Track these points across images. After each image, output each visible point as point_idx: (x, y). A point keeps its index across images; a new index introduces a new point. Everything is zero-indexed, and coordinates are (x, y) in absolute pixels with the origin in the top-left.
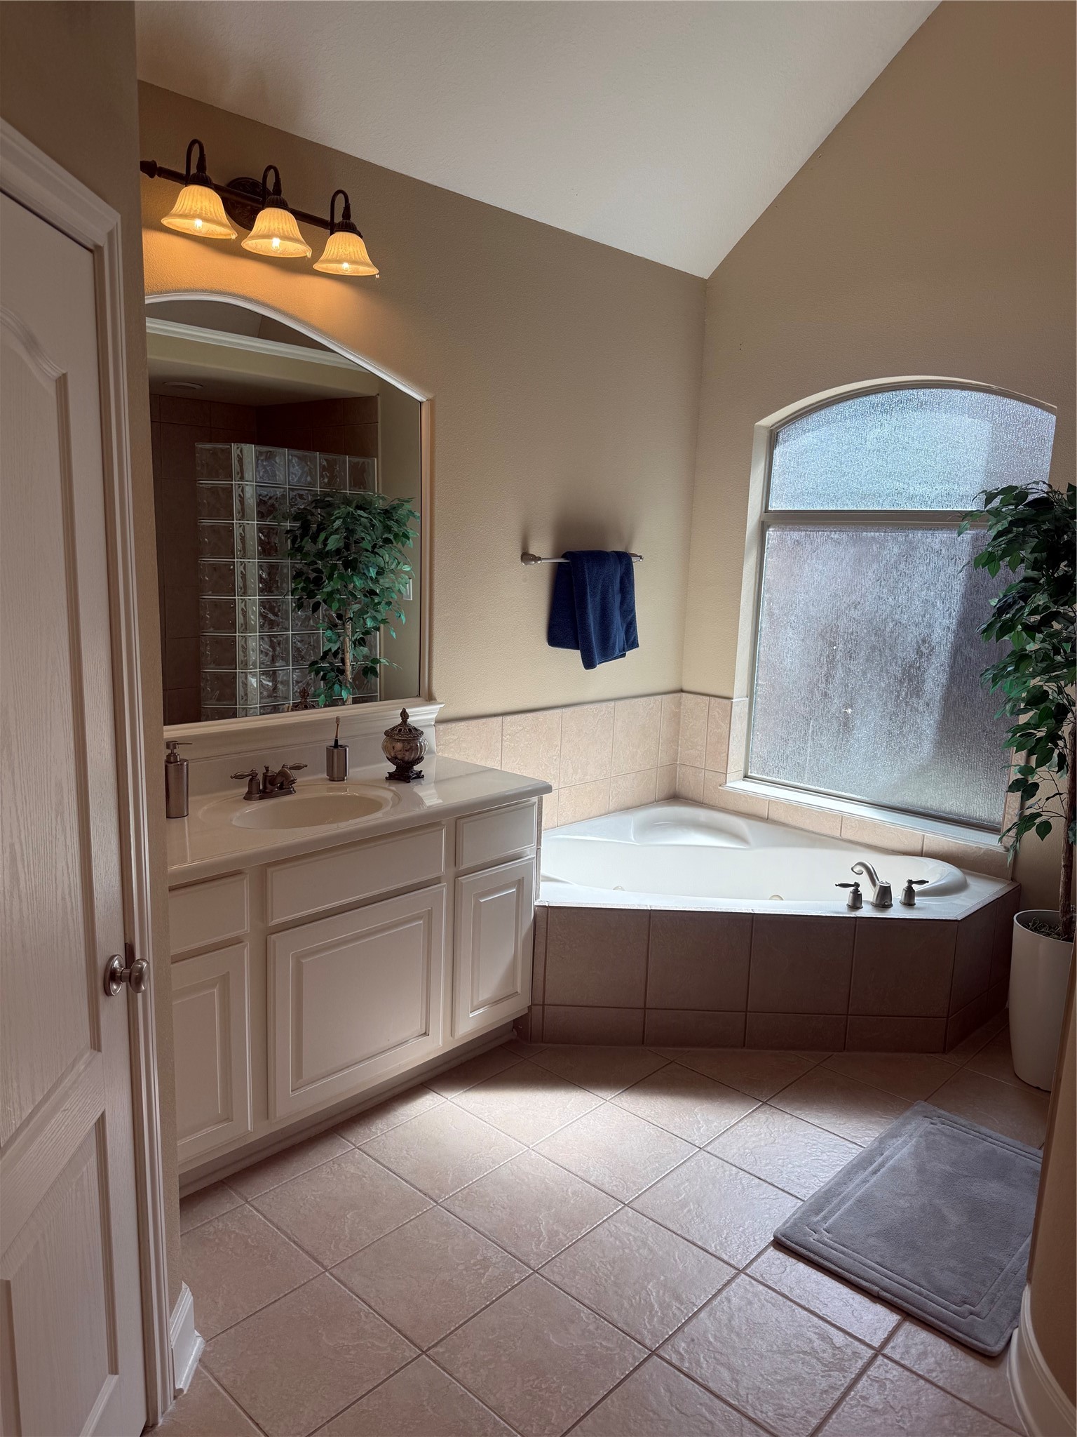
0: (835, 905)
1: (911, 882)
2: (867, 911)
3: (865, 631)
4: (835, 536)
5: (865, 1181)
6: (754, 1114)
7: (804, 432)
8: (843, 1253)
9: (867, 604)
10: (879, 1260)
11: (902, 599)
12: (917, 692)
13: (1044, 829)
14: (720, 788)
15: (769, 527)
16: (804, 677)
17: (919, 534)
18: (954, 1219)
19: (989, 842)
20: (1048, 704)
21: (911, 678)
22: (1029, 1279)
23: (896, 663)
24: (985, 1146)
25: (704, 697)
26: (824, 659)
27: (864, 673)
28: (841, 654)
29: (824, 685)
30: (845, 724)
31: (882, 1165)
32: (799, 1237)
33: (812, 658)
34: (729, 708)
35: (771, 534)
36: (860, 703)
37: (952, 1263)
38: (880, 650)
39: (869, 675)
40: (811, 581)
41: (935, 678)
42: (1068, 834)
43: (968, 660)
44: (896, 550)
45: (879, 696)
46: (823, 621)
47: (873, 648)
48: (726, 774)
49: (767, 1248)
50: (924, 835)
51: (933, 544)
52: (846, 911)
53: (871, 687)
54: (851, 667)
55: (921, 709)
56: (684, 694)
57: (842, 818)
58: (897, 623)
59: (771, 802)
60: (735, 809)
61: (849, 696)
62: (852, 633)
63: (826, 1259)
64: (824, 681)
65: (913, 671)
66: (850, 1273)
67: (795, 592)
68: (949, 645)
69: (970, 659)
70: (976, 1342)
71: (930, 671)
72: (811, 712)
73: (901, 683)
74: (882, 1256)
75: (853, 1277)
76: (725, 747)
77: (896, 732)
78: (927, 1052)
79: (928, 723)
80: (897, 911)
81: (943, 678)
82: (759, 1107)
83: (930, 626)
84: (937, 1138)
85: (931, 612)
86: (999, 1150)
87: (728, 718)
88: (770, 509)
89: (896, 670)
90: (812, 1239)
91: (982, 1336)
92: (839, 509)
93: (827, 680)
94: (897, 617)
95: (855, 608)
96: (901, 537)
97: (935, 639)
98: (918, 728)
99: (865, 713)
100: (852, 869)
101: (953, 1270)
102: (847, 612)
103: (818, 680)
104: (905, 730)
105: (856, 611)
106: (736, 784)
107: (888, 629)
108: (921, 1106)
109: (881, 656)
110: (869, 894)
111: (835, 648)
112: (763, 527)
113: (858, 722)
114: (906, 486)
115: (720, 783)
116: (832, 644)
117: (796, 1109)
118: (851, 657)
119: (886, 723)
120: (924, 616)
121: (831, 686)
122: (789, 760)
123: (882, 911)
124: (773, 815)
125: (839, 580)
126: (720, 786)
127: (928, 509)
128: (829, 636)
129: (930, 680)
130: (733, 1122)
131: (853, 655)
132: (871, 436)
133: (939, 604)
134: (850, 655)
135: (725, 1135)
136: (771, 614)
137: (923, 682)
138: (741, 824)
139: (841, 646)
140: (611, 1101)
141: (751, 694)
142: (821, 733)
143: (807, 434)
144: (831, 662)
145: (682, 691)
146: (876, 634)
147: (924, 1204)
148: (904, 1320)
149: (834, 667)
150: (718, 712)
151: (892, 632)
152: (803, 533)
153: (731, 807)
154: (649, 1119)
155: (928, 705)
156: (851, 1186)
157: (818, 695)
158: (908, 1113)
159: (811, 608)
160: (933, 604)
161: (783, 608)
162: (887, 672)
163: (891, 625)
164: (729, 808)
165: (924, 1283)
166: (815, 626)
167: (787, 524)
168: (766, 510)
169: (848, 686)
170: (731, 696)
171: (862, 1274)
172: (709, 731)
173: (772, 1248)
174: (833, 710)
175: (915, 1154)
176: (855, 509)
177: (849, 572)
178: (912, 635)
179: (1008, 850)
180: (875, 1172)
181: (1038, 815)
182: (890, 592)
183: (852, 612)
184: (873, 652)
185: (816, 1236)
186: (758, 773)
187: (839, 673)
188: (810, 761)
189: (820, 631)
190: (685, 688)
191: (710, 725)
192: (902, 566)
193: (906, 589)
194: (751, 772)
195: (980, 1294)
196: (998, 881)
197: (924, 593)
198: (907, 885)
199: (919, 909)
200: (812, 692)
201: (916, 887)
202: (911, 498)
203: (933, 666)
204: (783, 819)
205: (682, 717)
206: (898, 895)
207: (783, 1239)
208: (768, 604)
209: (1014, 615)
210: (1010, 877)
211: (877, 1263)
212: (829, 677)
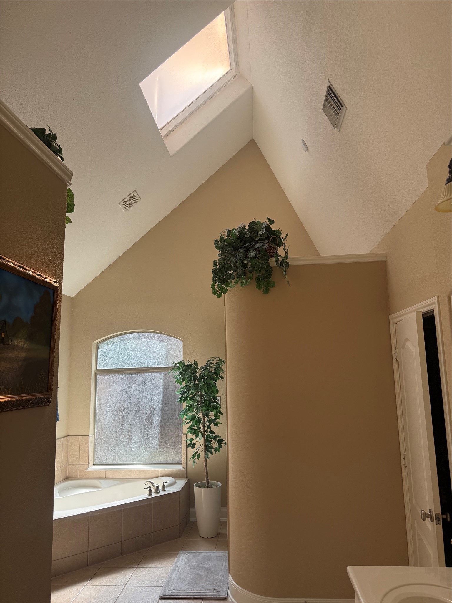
0: (144, 496)
1: (164, 483)
2: (154, 495)
3: (133, 406)
4: (121, 376)
5: (176, 575)
6: (135, 571)
7: (108, 345)
8: (180, 592)
9: (133, 397)
10: (190, 590)
11: (144, 394)
12: (151, 423)
13: (199, 456)
14: (86, 470)
15: (97, 375)
16: (113, 424)
17: (148, 374)
18: (203, 574)
19: (179, 468)
20: (196, 419)
21: (149, 419)
22: (229, 573)
23: (144, 415)
24: (202, 555)
25: (78, 437)
26: (120, 417)
27: (134, 420)
28: (126, 414)
29: (121, 426)
30: (129, 438)
31: (179, 569)
32: (166, 593)
33: (116, 417)
34: (88, 439)
35: (98, 376)
36: (133, 430)
37: (208, 583)
38: (139, 412)
39: (135, 420)
40: (114, 391)
41: (157, 418)
42: (205, 456)
43: (165, 411)
44: (141, 379)
45: (140, 427)
46: (119, 404)
47: (136, 411)
48: (88, 464)
49: (159, 601)
50: (159, 470)
51: (152, 377)
52: (148, 496)
53: (136, 424)
54: (130, 418)
55: (153, 429)
56: (69, 437)
57: (132, 471)
58: (143, 402)
59: (106, 471)
60: (92, 477)
61: (129, 428)
62: (129, 407)
63: (177, 596)
64: (121, 424)
65: (149, 417)
66: (185, 596)
67: (108, 395)
68: (160, 407)
69: (166, 410)
70: (221, 597)
71: (155, 416)
72: (117, 436)
73: (146, 421)
74: (190, 589)
75: (186, 596)
76: (87, 454)
77: (146, 438)
78: (176, 539)
79: (156, 433)
80: (162, 493)
81: (159, 418)
82: (135, 570)
83: (153, 402)
84: (190, 558)
85: (153, 398)
86: (206, 555)
87: (88, 443)
88: (98, 369)
89: (144, 417)
90: (170, 593)
91: (222, 595)
92: (122, 368)
93: (122, 424)
94: (143, 400)
95: (130, 399)
96: (142, 376)
97: (155, 406)
98: (153, 435)
99: (135, 433)
100: (145, 484)
101: (209, 584)
102: (127, 400)
103: (119, 425)
104: (148, 436)
105: (130, 400)
106: (92, 468)
107: (141, 404)
108: (181, 552)
109: (139, 413)
110: (153, 490)
111: (124, 412)
112: (96, 375)
113: (133, 437)
114: (142, 360)
115: (86, 468)
116: (122, 411)
117: (147, 566)
118: (129, 415)
119: (142, 436)
120: (151, 399)
121: (123, 426)
122: (110, 455)
123: (158, 494)
124: (107, 476)
125: (123, 390)
126: (86, 469)
127: (150, 367)
128: (121, 409)
129: (155, 419)
130: (130, 576)
131: (130, 414)
132: (131, 346)
133: (155, 395)
134: (129, 414)
135: (130, 580)
136: (100, 404)
137: (153, 420)
138: (96, 482)
139: (126, 411)
140: (87, 585)
141: (94, 433)
142: (121, 443)
143: (109, 345)
144: (123, 417)
145: (68, 436)
146: (137, 406)
147: (194, 574)
148: (202, 601)
149: (124, 419)
150: (84, 441)
151: (142, 405)
152: (110, 376)
153: (91, 477)
154: (103, 585)
155: (155, 427)
156: (173, 577)
157: (119, 430)
158: (179, 555)
159: (114, 400)
160: (154, 395)
161: (104, 401)
162: (141, 418)
163: (141, 403)
164: (90, 477)
165: (203, 590)
166: (116, 406)
167: (104, 373)
168: (97, 369)
169: (129, 425)
170: (88, 434)
171: (188, 595)
172: (80, 449)
173: (160, 600)
174: (125, 434)
175: (186, 563)
176: (127, 368)
177: (127, 387)
178: (148, 406)
179: (184, 468)
180: (178, 571)
181: (197, 452)
182: (140, 393)
183: (128, 400)
184: (136, 412)
185: (171, 592)
186: (98, 462)
187: (126, 421)
188: (117, 453)
189: (118, 407)
190: (69, 435)
191: (81, 447)
192: (143, 384)
193: (145, 391)
194: (96, 462)
195: (217, 587)
196: (183, 479)
197: (151, 392)
198: (163, 484)
199: (167, 491)
200: (117, 429)
201: (165, 484)
202: (129, 364)
203: (155, 414)
204: (111, 477)
205: (69, 446)
206: (161, 488)
207: (163, 596)
208: (99, 400)
209: (186, 395)
210: (186, 477)
211: (190, 591)
212: (122, 423)
